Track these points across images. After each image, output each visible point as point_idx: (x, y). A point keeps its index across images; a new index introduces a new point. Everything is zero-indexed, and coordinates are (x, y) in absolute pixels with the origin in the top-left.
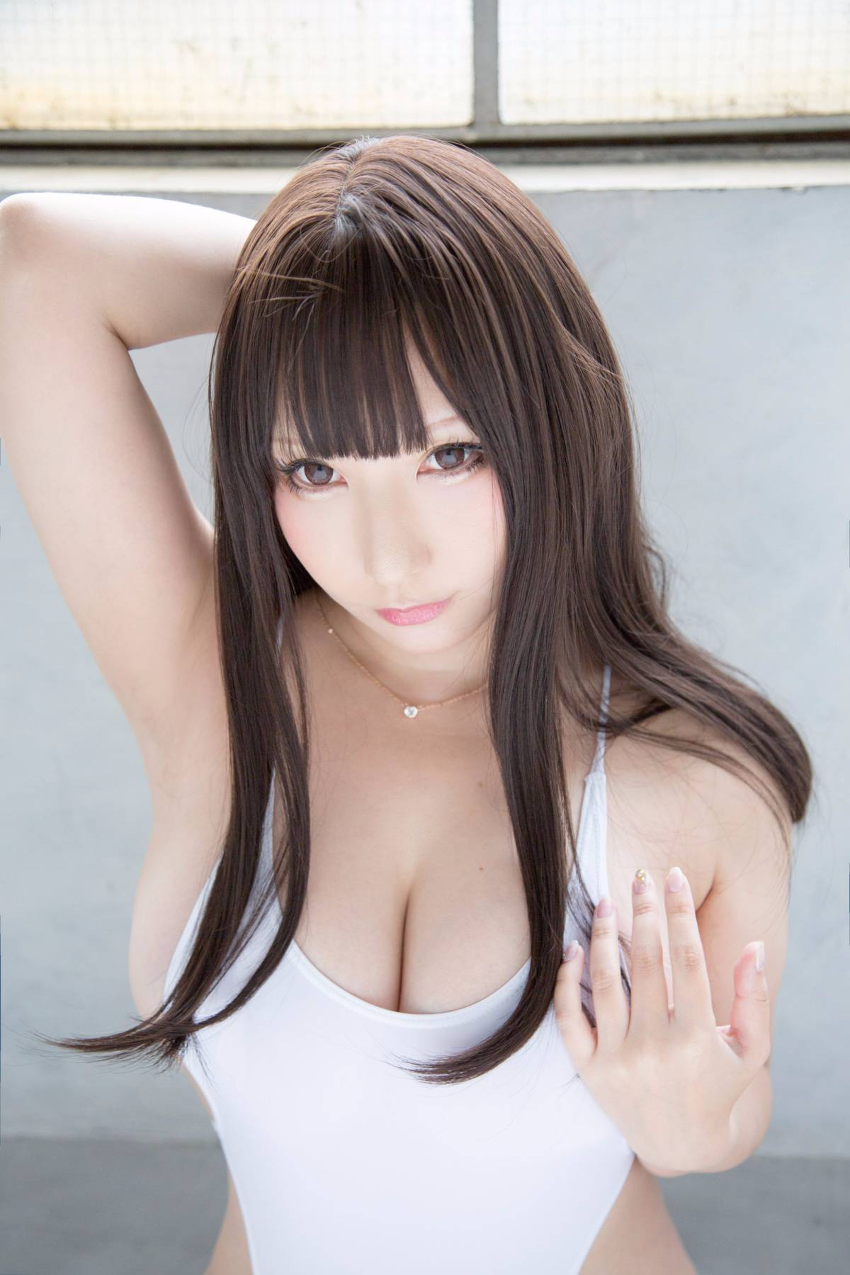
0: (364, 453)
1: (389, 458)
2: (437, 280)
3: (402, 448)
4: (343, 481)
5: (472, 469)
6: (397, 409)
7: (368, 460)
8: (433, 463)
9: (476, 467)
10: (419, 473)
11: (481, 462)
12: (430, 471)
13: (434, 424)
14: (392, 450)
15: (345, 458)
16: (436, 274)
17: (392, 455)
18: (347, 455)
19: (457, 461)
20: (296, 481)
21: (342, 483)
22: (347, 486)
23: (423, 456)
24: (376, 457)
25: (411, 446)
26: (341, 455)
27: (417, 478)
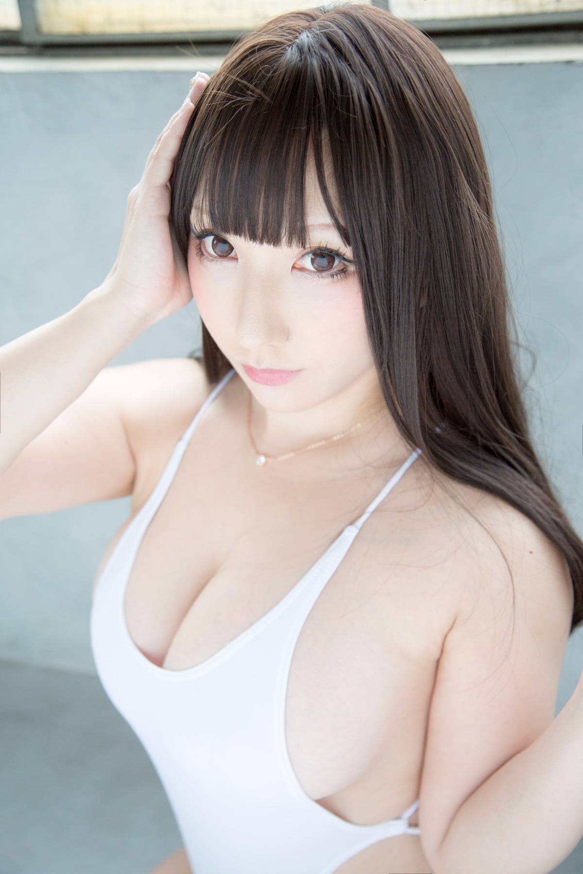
0: (253, 237)
1: (272, 246)
3: (284, 240)
4: (236, 257)
5: (335, 277)
6: (286, 208)
7: (255, 243)
8: (307, 262)
9: (341, 274)
10: (293, 267)
11: (344, 272)
12: (302, 269)
13: (314, 225)
14: (275, 240)
17: (274, 245)
18: (240, 236)
20: (204, 249)
22: (238, 262)
23: (299, 253)
25: (292, 241)
27: (292, 271)
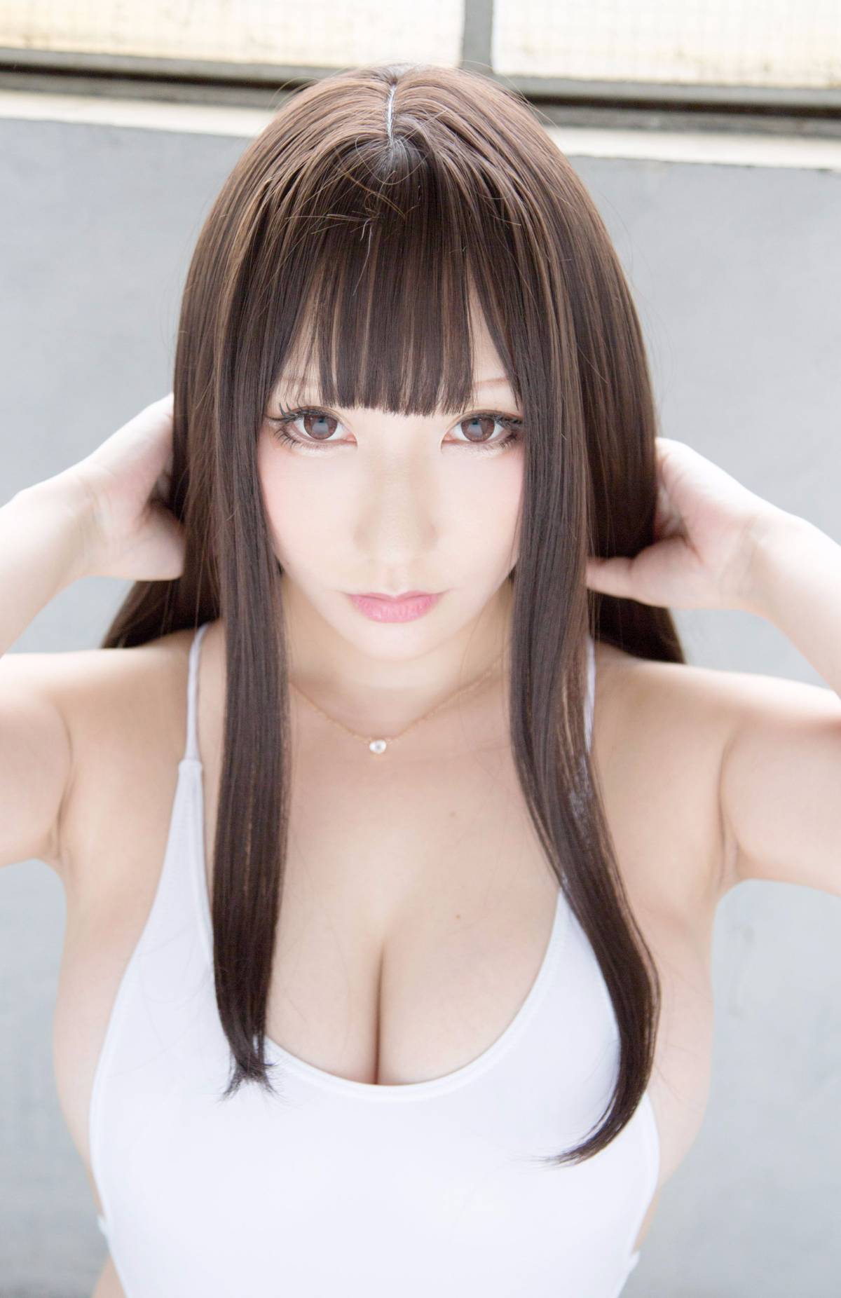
2: (508, 224)
3: (439, 406)
4: (351, 439)
6: (446, 360)
8: (459, 433)
9: (509, 443)
10: (444, 442)
11: (513, 440)
12: (455, 442)
14: (426, 407)
15: (369, 410)
16: (507, 217)
18: (373, 406)
19: (484, 433)
20: (292, 433)
21: (350, 441)
22: (355, 446)
23: (454, 421)
24: (407, 413)
25: (449, 406)
26: (366, 405)
27: (442, 447)
